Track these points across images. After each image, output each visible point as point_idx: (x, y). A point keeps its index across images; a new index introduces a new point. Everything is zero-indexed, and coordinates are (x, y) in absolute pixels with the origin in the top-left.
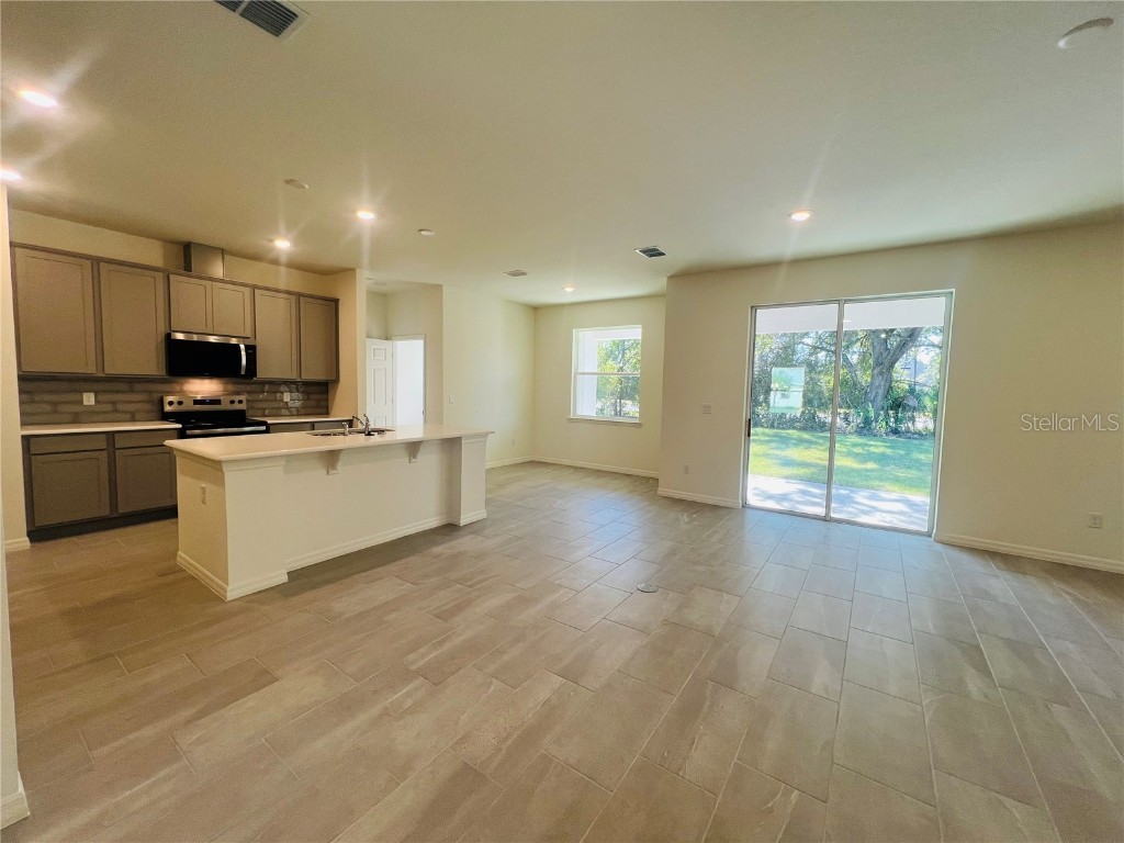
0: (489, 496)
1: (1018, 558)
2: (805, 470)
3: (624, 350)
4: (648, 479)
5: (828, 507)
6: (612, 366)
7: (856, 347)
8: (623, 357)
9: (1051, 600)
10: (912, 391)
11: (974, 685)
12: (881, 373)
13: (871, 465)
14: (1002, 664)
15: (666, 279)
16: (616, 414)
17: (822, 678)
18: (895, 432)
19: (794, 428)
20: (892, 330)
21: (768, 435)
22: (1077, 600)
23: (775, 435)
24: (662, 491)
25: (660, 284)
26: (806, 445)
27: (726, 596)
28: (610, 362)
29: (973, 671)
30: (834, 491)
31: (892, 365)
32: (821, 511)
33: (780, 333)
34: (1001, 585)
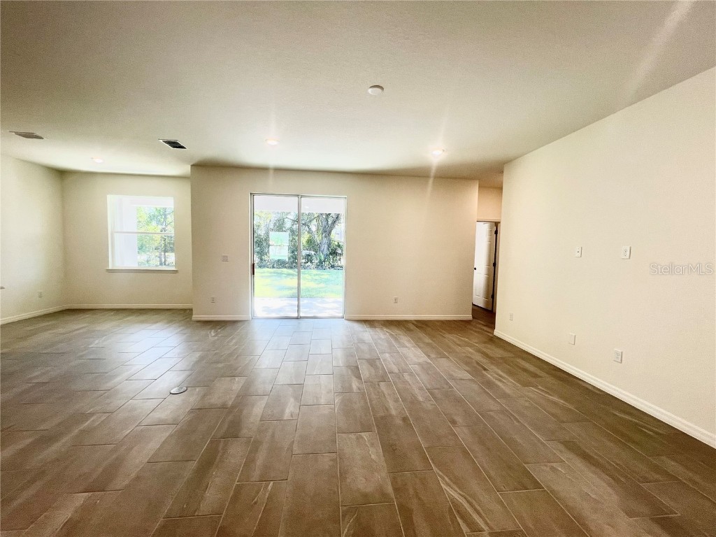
0: (5, 350)
1: (373, 321)
2: (290, 291)
3: (165, 215)
4: (185, 310)
5: (298, 311)
6: (154, 227)
7: (314, 222)
8: (165, 221)
9: (383, 337)
10: (339, 246)
11: (355, 385)
12: (326, 237)
13: (322, 285)
14: (365, 371)
15: (189, 167)
16: (161, 264)
17: (290, 408)
18: (333, 267)
19: (285, 267)
20: (329, 214)
21: (271, 273)
22: (391, 335)
23: (274, 273)
24: (195, 317)
25: (186, 169)
26: (291, 277)
27: (237, 379)
28: (154, 223)
29: (355, 379)
30: (301, 303)
31: (330, 232)
32: (295, 315)
33: (276, 211)
34: (367, 334)
